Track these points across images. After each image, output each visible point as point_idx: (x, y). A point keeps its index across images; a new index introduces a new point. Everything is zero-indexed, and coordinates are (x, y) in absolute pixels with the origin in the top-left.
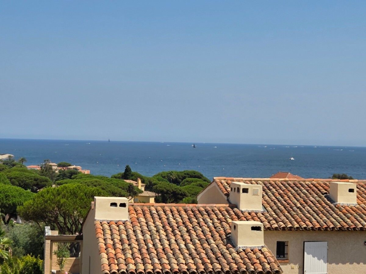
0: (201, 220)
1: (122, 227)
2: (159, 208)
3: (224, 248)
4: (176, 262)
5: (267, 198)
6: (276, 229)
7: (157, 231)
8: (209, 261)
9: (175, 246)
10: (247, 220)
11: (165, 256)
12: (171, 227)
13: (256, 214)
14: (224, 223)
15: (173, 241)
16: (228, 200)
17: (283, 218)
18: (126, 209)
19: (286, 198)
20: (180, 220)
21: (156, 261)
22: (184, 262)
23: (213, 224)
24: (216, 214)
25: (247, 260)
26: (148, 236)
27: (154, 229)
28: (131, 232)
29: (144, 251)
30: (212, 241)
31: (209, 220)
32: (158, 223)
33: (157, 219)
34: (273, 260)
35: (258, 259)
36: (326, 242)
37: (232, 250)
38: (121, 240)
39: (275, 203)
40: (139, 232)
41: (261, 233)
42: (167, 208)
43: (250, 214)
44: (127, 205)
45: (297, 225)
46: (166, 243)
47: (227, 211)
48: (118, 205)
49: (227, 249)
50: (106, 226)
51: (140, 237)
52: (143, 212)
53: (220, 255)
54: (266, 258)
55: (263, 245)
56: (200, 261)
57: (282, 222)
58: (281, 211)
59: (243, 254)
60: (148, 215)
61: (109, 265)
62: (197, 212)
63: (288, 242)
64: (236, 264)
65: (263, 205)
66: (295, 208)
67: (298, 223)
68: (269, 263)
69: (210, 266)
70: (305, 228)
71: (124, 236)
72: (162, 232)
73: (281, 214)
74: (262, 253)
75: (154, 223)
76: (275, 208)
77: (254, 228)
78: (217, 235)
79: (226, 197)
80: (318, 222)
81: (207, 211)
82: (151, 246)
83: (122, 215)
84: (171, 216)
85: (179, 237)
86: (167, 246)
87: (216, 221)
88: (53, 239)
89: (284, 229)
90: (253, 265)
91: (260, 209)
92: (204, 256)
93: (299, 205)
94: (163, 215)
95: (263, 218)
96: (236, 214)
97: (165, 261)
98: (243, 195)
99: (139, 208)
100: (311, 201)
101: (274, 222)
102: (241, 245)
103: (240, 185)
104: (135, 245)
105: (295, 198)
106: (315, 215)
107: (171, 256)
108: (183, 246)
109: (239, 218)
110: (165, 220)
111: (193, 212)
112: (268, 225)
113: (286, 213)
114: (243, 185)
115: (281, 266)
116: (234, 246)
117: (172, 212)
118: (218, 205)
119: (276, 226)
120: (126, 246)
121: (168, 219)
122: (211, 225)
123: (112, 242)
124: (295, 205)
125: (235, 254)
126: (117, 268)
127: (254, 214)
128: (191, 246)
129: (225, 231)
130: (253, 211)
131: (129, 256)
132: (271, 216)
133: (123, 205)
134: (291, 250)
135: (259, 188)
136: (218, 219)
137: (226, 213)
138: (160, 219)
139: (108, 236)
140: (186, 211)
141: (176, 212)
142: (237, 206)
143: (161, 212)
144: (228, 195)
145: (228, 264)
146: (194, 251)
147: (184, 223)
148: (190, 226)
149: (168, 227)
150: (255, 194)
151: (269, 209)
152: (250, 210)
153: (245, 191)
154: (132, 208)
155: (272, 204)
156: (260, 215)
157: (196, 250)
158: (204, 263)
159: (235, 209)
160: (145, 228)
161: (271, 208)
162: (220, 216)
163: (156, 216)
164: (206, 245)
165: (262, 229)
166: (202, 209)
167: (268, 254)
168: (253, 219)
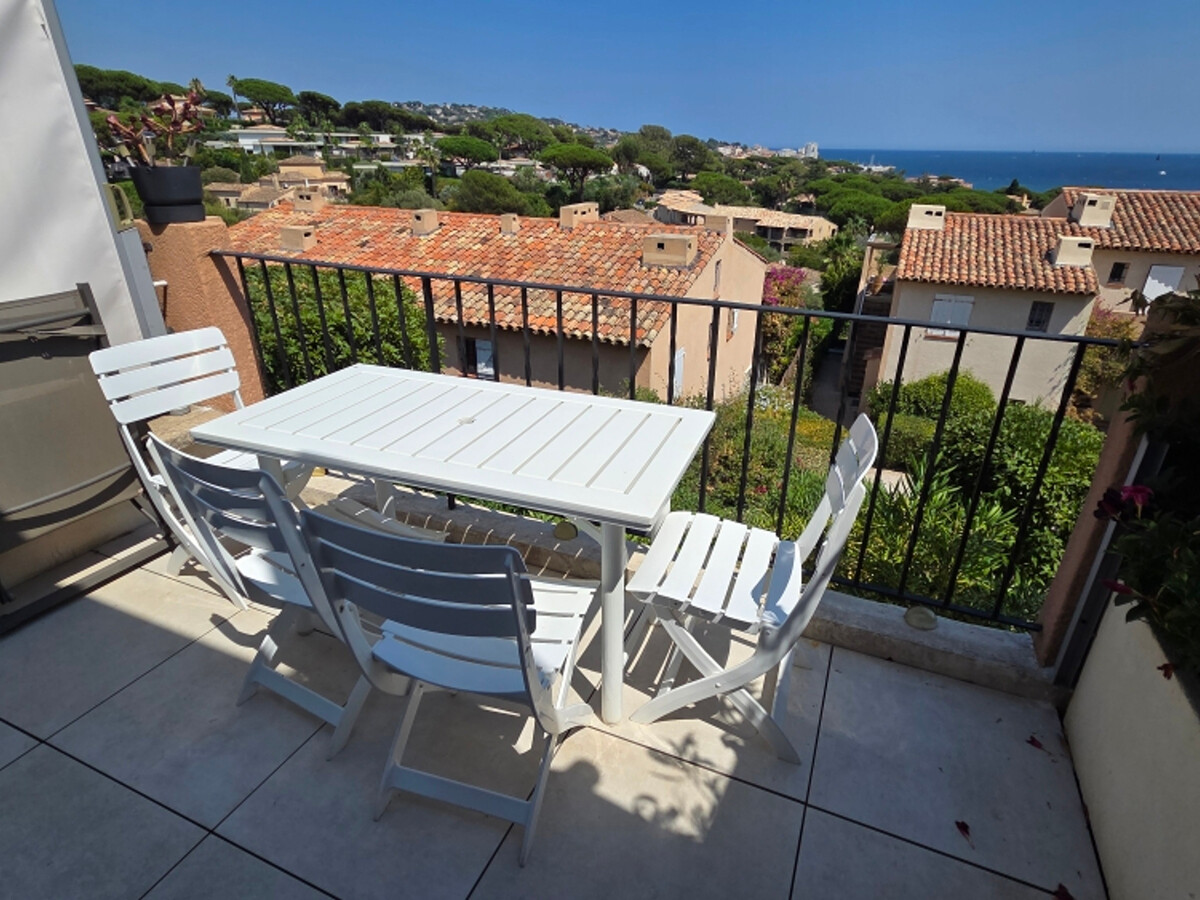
0: (1025, 234)
1: (932, 236)
2: (981, 219)
3: (1038, 264)
4: (976, 273)
5: (1123, 213)
6: (1117, 248)
7: (969, 243)
8: (1013, 275)
9: (982, 259)
10: (1084, 236)
11: (966, 267)
12: (987, 239)
13: (1099, 230)
14: (1051, 239)
15: (982, 253)
16: (1070, 214)
17: (1133, 236)
18: (942, 218)
19: (1151, 214)
20: (999, 232)
21: (955, 271)
22: (985, 274)
23: (1038, 238)
24: (1047, 229)
25: (1060, 278)
26: (956, 247)
27: (965, 239)
28: (940, 241)
29: (946, 261)
30: (1028, 256)
31: (1034, 234)
32: (974, 235)
33: (974, 231)
34: (1092, 280)
35: (1075, 278)
36: (1182, 269)
37: (1048, 267)
38: (926, 249)
39: (1132, 220)
40: (948, 242)
41: (1089, 251)
42: (990, 219)
43: (1090, 229)
44: (943, 214)
45: (1147, 245)
46: (974, 254)
47: (1063, 226)
48: (934, 213)
49: (1042, 265)
50: (916, 235)
51: (948, 247)
52: (962, 222)
53: (1029, 271)
54: (1085, 278)
55: (1088, 264)
56: (1003, 275)
57: (1130, 241)
58: (1135, 229)
59: (1059, 273)
60: (966, 226)
61: (905, 271)
62: (1024, 225)
63: (1129, 264)
64: (1045, 281)
65: (1112, 219)
66: (1156, 226)
67: (1150, 241)
68: (1086, 284)
69: (1013, 281)
70: (1158, 249)
71: (931, 245)
72: (974, 244)
73: (1132, 232)
74: (1083, 273)
75: (969, 234)
76: (1128, 224)
77: (1081, 245)
78: (1036, 250)
79: (1068, 211)
80: (1180, 244)
81: (1037, 225)
82: (955, 256)
83: (937, 224)
84: (991, 227)
85: (991, 250)
86: (973, 257)
87: (1043, 235)
88: (874, 246)
89: (1128, 249)
90: (1065, 283)
91: (1107, 224)
92: (1010, 270)
93: (1164, 222)
94: (983, 228)
95: (1105, 236)
96: (1072, 230)
97: (964, 272)
98: (1087, 209)
99: (958, 218)
100: (1185, 219)
101: (1118, 240)
102: (1059, 262)
103: (1086, 197)
104: (939, 254)
105: (1163, 214)
106: (1181, 235)
107: (974, 267)
108: (991, 259)
109: (1074, 233)
110: (982, 231)
111: (1020, 224)
112: (1107, 242)
113: (1141, 231)
114: (1091, 196)
115: (1100, 287)
116: (1052, 262)
117: (994, 223)
118: (1052, 219)
119: (1119, 245)
120: (929, 255)
121: (986, 231)
122: (1034, 239)
123: (915, 250)
124: (1159, 222)
125: (1049, 272)
126: (912, 274)
127: (1095, 230)
128: (1000, 259)
129: (1048, 247)
130: (1095, 227)
131: (928, 264)
132: (1118, 233)
133: (939, 214)
134: (1130, 274)
135: (1112, 200)
136: (1046, 234)
137: (1059, 227)
138: (978, 230)
139: (914, 244)
140: (1012, 223)
141: (999, 224)
142: (1077, 221)
143: (982, 224)
144: (1071, 208)
145: (1036, 280)
146: (1000, 264)
147: (1003, 236)
148: (1009, 238)
149: (983, 240)
150: (1105, 206)
151: (1120, 226)
152: (1092, 225)
153: (1093, 203)
154: (950, 218)
155: (1127, 220)
156: (1104, 232)
157: (1004, 264)
158: (1007, 278)
159: (1074, 224)
160: (957, 239)
161: (1123, 224)
162: (1051, 230)
163: (974, 227)
164: (1019, 260)
165: (1093, 247)
166: (1032, 222)
167: (1090, 274)
168: (1092, 235)
